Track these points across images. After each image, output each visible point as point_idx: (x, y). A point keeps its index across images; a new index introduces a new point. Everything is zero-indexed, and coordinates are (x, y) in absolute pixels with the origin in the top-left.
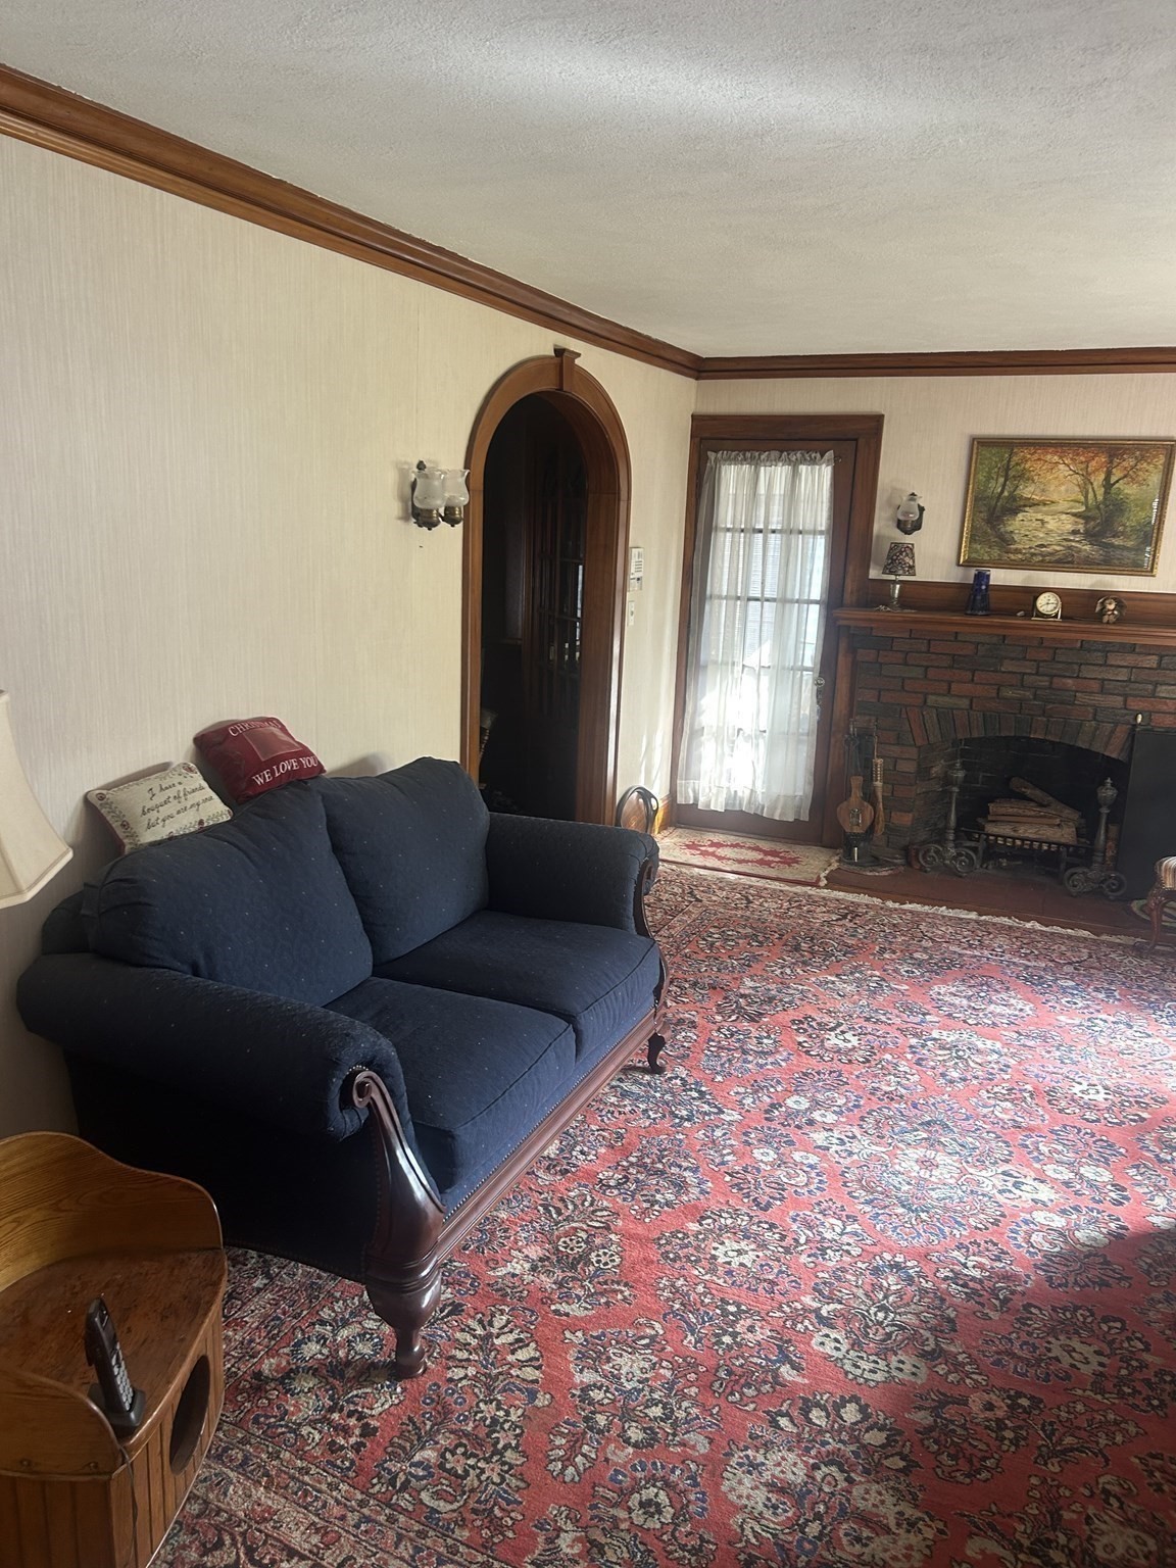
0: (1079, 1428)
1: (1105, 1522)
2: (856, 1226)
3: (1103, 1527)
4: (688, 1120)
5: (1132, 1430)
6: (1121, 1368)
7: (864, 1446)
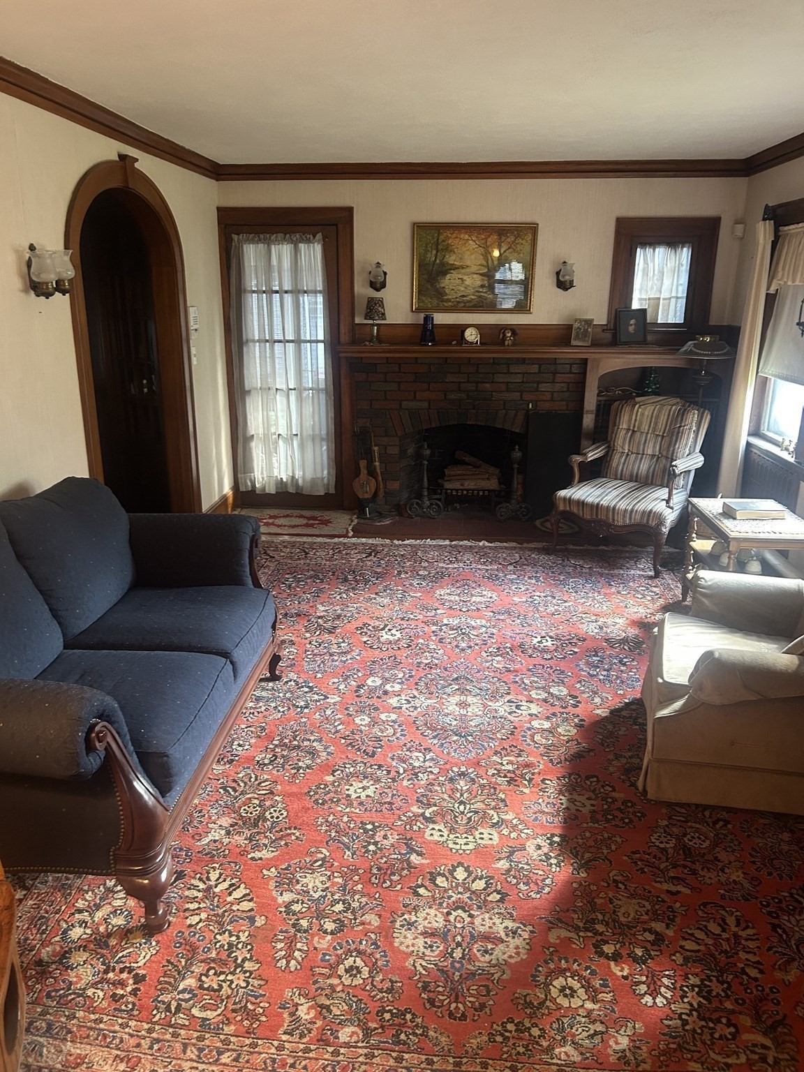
0: (590, 847)
1: (620, 900)
2: (432, 754)
3: (619, 903)
4: (306, 707)
5: (619, 840)
6: (603, 805)
7: (473, 892)
